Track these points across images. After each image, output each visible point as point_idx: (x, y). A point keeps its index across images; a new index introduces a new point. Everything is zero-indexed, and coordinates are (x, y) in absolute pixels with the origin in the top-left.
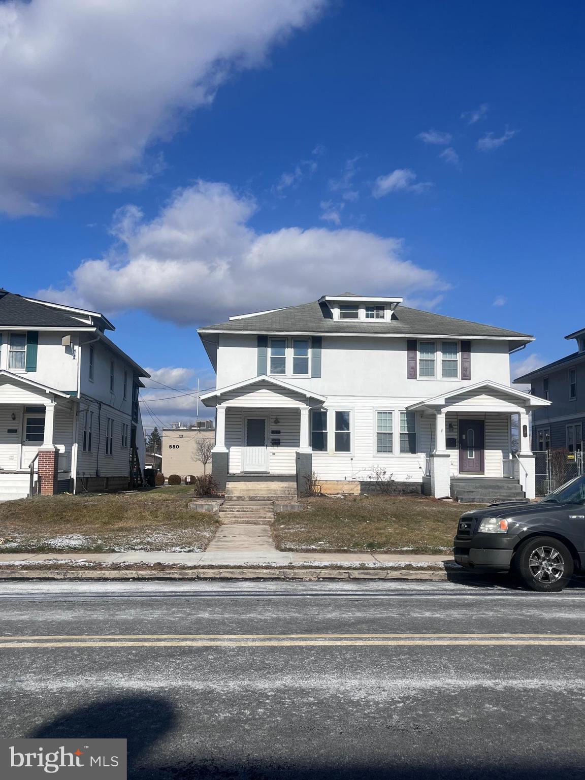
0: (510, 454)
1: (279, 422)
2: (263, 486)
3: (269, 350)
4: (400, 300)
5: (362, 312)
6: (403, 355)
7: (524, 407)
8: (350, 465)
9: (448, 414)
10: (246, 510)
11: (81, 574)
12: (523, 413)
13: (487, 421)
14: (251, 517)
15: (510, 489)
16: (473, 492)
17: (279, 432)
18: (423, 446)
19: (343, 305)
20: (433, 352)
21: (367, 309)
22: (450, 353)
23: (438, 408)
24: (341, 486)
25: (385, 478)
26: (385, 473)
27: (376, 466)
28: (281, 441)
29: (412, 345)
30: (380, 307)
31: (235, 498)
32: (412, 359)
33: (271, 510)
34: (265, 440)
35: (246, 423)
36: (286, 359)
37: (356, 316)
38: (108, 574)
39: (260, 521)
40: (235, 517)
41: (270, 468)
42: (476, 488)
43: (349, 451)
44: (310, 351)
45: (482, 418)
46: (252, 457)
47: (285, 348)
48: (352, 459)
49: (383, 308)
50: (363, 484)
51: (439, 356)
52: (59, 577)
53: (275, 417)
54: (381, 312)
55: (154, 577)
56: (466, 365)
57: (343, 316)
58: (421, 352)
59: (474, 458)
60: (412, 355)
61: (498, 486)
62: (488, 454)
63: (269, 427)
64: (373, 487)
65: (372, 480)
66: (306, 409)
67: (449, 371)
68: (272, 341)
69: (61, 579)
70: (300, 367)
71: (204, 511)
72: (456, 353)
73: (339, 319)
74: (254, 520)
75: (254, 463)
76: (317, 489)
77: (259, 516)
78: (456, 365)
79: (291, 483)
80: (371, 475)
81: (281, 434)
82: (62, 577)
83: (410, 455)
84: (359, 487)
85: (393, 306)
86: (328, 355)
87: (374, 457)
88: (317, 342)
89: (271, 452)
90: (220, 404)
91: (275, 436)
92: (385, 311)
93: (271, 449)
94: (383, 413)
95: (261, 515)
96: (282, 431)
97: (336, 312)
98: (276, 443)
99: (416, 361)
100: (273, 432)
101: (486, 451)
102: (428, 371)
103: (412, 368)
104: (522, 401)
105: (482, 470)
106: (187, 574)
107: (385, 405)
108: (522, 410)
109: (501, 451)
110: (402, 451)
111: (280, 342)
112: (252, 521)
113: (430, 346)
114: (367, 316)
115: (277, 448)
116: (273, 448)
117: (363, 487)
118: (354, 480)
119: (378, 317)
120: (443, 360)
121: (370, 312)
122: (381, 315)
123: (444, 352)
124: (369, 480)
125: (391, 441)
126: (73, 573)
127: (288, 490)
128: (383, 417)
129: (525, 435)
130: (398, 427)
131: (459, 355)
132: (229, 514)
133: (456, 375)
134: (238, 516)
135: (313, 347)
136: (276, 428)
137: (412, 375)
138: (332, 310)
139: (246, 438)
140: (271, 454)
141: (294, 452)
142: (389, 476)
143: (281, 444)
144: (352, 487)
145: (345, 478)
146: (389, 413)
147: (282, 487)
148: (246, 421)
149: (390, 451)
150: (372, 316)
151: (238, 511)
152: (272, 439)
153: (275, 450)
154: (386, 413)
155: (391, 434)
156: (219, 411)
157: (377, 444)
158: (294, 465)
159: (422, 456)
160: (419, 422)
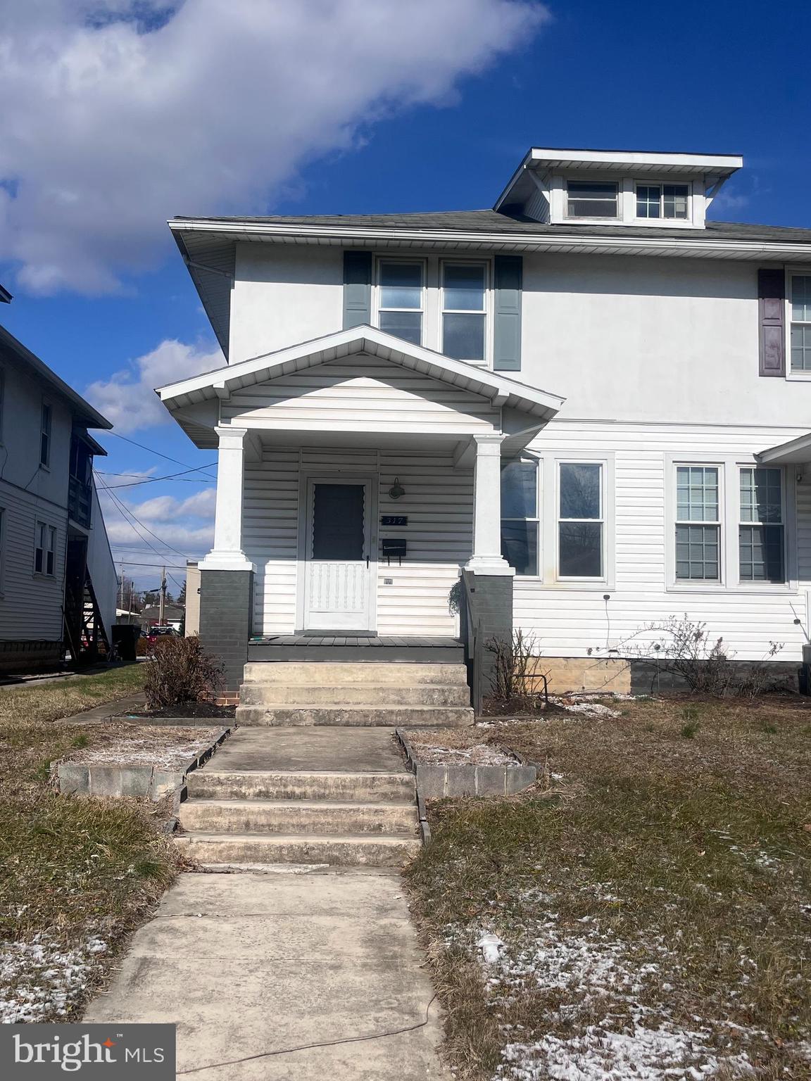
1: (404, 493)
2: (361, 676)
3: (377, 292)
4: (737, 162)
5: (627, 201)
6: (747, 310)
8: (602, 614)
10: (298, 791)
14: (317, 829)
17: (403, 521)
18: (802, 563)
19: (576, 180)
21: (641, 193)
24: (576, 673)
25: (703, 653)
26: (698, 635)
27: (680, 616)
28: (410, 545)
29: (771, 283)
30: (678, 184)
31: (268, 718)
32: (771, 321)
33: (402, 790)
34: (363, 541)
35: (311, 497)
36: (424, 316)
37: (611, 211)
39: (357, 848)
40: (247, 824)
41: (380, 620)
43: (597, 572)
46: (328, 589)
47: (419, 283)
48: (607, 597)
49: (683, 192)
50: (638, 666)
53: (391, 479)
54: (678, 201)
57: (577, 209)
58: (797, 302)
60: (772, 311)
63: (376, 506)
64: (668, 675)
65: (662, 656)
68: (385, 262)
70: (463, 341)
71: (118, 795)
73: (565, 219)
74: (331, 848)
75: (332, 608)
77: (347, 820)
79: (451, 668)
80: (659, 643)
81: (410, 527)
83: (767, 586)
84: (627, 676)
86: (539, 306)
87: (668, 592)
88: (511, 270)
89: (380, 577)
90: (227, 419)
91: (393, 533)
92: (690, 198)
93: (380, 569)
94: (694, 470)
95: (361, 817)
96: (411, 517)
97: (557, 201)
98: (395, 551)
99: (782, 327)
100: (386, 521)
103: (772, 347)
107: (699, 446)
110: (745, 576)
112: (323, 848)
114: (641, 213)
115: (397, 564)
116: (386, 564)
117: (639, 674)
118: (614, 655)
119: (670, 213)
121: (648, 203)
122: (679, 208)
124: (655, 656)
125: (715, 549)
127: (443, 691)
128: (694, 480)
130: (734, 510)
132: (220, 812)
134: (262, 820)
135: (498, 286)
136: (394, 510)
137: (772, 365)
138: (545, 193)
139: (311, 538)
140: (382, 582)
141: (448, 574)
142: (711, 645)
143: (409, 554)
144: (606, 674)
145: (590, 651)
146: (708, 470)
147: (423, 681)
148: (312, 489)
149: (715, 576)
150: (655, 214)
151: (264, 796)
152: (384, 540)
153: (394, 569)
154: (700, 470)
155: (715, 528)
156: (223, 442)
157: (678, 556)
158: (446, 612)
159: (801, 589)
160: (791, 495)
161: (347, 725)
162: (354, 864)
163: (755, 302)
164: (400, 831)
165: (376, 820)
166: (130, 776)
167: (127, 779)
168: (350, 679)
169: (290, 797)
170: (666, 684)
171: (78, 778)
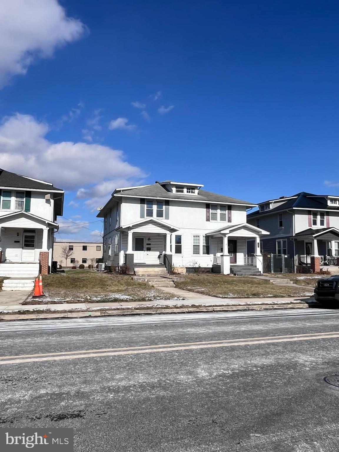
0: (247, 255)
1: (150, 240)
2: (151, 270)
3: (146, 205)
4: (203, 186)
5: (185, 190)
6: (204, 210)
7: (258, 235)
8: (182, 260)
9: (229, 237)
11: (163, 311)
12: (258, 237)
13: (238, 240)
14: (163, 284)
15: (254, 270)
16: (241, 271)
17: (150, 244)
18: (212, 251)
19: (177, 187)
20: (216, 210)
21: (187, 189)
22: (223, 210)
23: (225, 235)
25: (197, 266)
26: (196, 263)
28: (151, 248)
29: (208, 206)
30: (194, 188)
31: (141, 275)
32: (208, 212)
34: (143, 248)
36: (153, 210)
37: (182, 192)
38: (176, 310)
41: (146, 261)
42: (241, 269)
43: (181, 253)
44: (164, 207)
45: (236, 239)
46: (138, 256)
47: (153, 205)
48: (182, 257)
49: (194, 189)
50: (187, 268)
51: (219, 212)
52: (153, 313)
53: (148, 237)
54: (193, 190)
55: (195, 311)
56: (230, 216)
57: (177, 191)
58: (212, 209)
59: (232, 256)
60: (208, 210)
61: (249, 268)
62: (238, 254)
63: (146, 242)
66: (169, 234)
67: (223, 218)
68: (147, 201)
69: (155, 314)
70: (160, 214)
72: (225, 210)
73: (175, 193)
75: (138, 259)
76: (176, 271)
78: (225, 216)
80: (190, 264)
81: (151, 245)
82: (155, 313)
83: (207, 255)
84: (185, 270)
85: (198, 188)
86: (172, 209)
87: (192, 256)
88: (167, 203)
89: (146, 254)
90: (130, 230)
91: (148, 246)
93: (146, 252)
94: (196, 236)
96: (151, 244)
97: (174, 189)
98: (149, 249)
99: (209, 213)
100: (147, 244)
101: (237, 253)
102: (214, 218)
103: (208, 216)
104: (257, 232)
105: (236, 262)
106: (209, 309)
107: (197, 233)
108: (257, 236)
109: (243, 253)
110: (203, 253)
111: (150, 202)
113: (216, 207)
114: (187, 192)
117: (187, 270)
118: (183, 266)
119: (192, 193)
120: (220, 214)
121: (189, 190)
123: (221, 210)
124: (190, 267)
125: (199, 249)
126: (160, 311)
127: (164, 271)
128: (196, 238)
129: (258, 247)
130: (202, 243)
131: (227, 211)
132: (153, 283)
133: (225, 220)
134: (158, 283)
135: (165, 205)
136: (149, 242)
137: (208, 220)
138: (172, 188)
139: (135, 247)
141: (158, 253)
142: (199, 265)
143: (151, 250)
144: (182, 269)
145: (180, 266)
146: (198, 236)
147: (160, 270)
148: (135, 239)
149: (199, 253)
150: (190, 192)
152: (147, 248)
153: (149, 252)
155: (199, 246)
156: (129, 234)
157: (193, 250)
158: (157, 260)
159: (212, 256)
160: (210, 240)
161: (152, 276)
162: (169, 287)
163: (206, 209)
165: (170, 283)
166: (142, 279)
167: (142, 280)
169: (159, 281)
170: (191, 271)
171: (137, 279)
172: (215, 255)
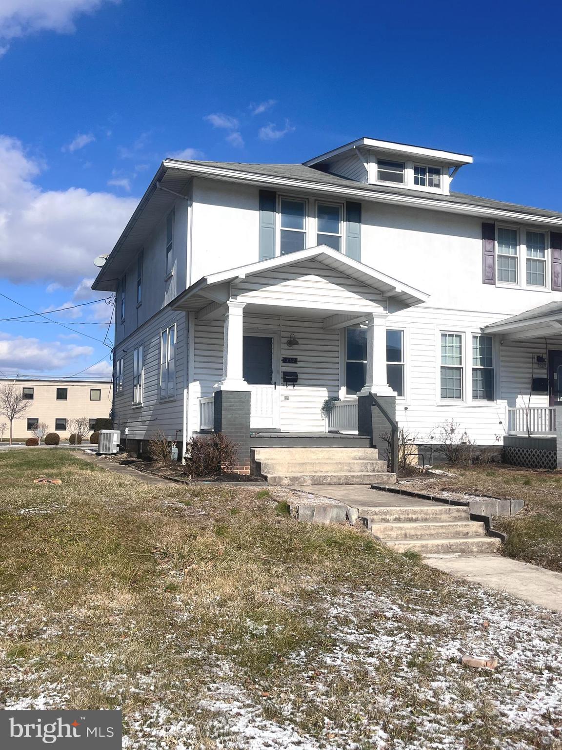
1: (297, 343)
3: (278, 217)
4: (469, 159)
6: (476, 245)
8: (403, 418)
17: (294, 361)
18: (502, 390)
19: (385, 159)
20: (515, 245)
21: (417, 170)
22: (536, 249)
25: (456, 440)
26: (453, 431)
28: (300, 376)
29: (488, 230)
30: (434, 170)
32: (488, 253)
34: (272, 373)
36: (306, 233)
37: (400, 179)
39: (472, 544)
40: (406, 535)
41: (282, 422)
43: (401, 394)
47: (303, 215)
48: (406, 409)
49: (438, 172)
50: (421, 448)
51: (523, 252)
53: (288, 334)
54: (435, 177)
57: (382, 176)
58: (501, 243)
60: (488, 247)
63: (280, 351)
64: (437, 454)
65: (434, 442)
66: (385, 316)
67: (534, 276)
68: (283, 199)
71: (328, 522)
72: (544, 249)
73: (376, 181)
74: (461, 544)
78: (544, 269)
79: (369, 450)
80: (433, 435)
81: (299, 364)
83: (485, 403)
84: (416, 454)
86: (370, 234)
87: (438, 406)
88: (355, 211)
89: (282, 395)
90: (235, 296)
91: (289, 368)
92: (441, 176)
93: (282, 390)
94: (450, 335)
95: (459, 529)
96: (299, 358)
97: (371, 170)
98: (291, 379)
99: (494, 257)
100: (285, 360)
102: (509, 274)
103: (490, 267)
110: (475, 397)
112: (457, 545)
113: (510, 235)
114: (416, 181)
115: (292, 388)
116: (285, 387)
117: (422, 453)
118: (410, 442)
119: (431, 184)
120: (527, 260)
121: (419, 176)
122: (435, 182)
123: (529, 246)
124: (431, 442)
125: (460, 381)
127: (373, 464)
128: (448, 341)
130: (470, 360)
131: (548, 252)
132: (392, 529)
133: (544, 283)
135: (348, 220)
136: (289, 353)
137: (489, 279)
138: (365, 164)
140: (283, 398)
142: (460, 436)
143: (299, 381)
146: (457, 336)
147: (355, 458)
149: (460, 396)
150: (423, 184)
151: (398, 520)
152: (284, 372)
153: (290, 390)
154: (452, 336)
155: (459, 369)
156: (233, 309)
157: (442, 385)
158: (319, 417)
159: (501, 405)
160: (498, 351)
161: (330, 484)
162: (472, 552)
163: (480, 241)
164: (477, 535)
166: (335, 510)
167: (333, 513)
168: (315, 457)
169: (411, 520)
170: (437, 459)
171: (309, 513)
172: (512, 403)
